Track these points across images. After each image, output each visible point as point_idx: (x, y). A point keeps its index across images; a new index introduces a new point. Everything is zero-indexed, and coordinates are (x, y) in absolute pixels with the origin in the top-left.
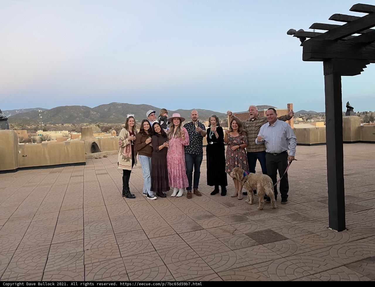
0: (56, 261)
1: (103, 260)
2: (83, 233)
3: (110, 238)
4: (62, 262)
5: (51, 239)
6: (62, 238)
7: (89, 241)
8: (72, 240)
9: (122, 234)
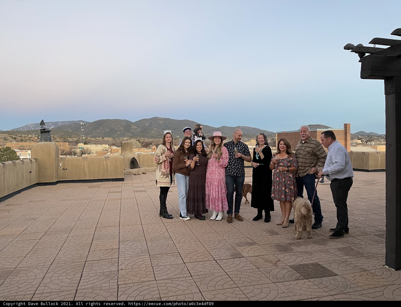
0: (90, 279)
1: (137, 281)
2: (118, 252)
3: (144, 259)
4: (96, 281)
5: (87, 256)
6: (98, 256)
7: (124, 261)
8: (107, 258)
9: (157, 256)
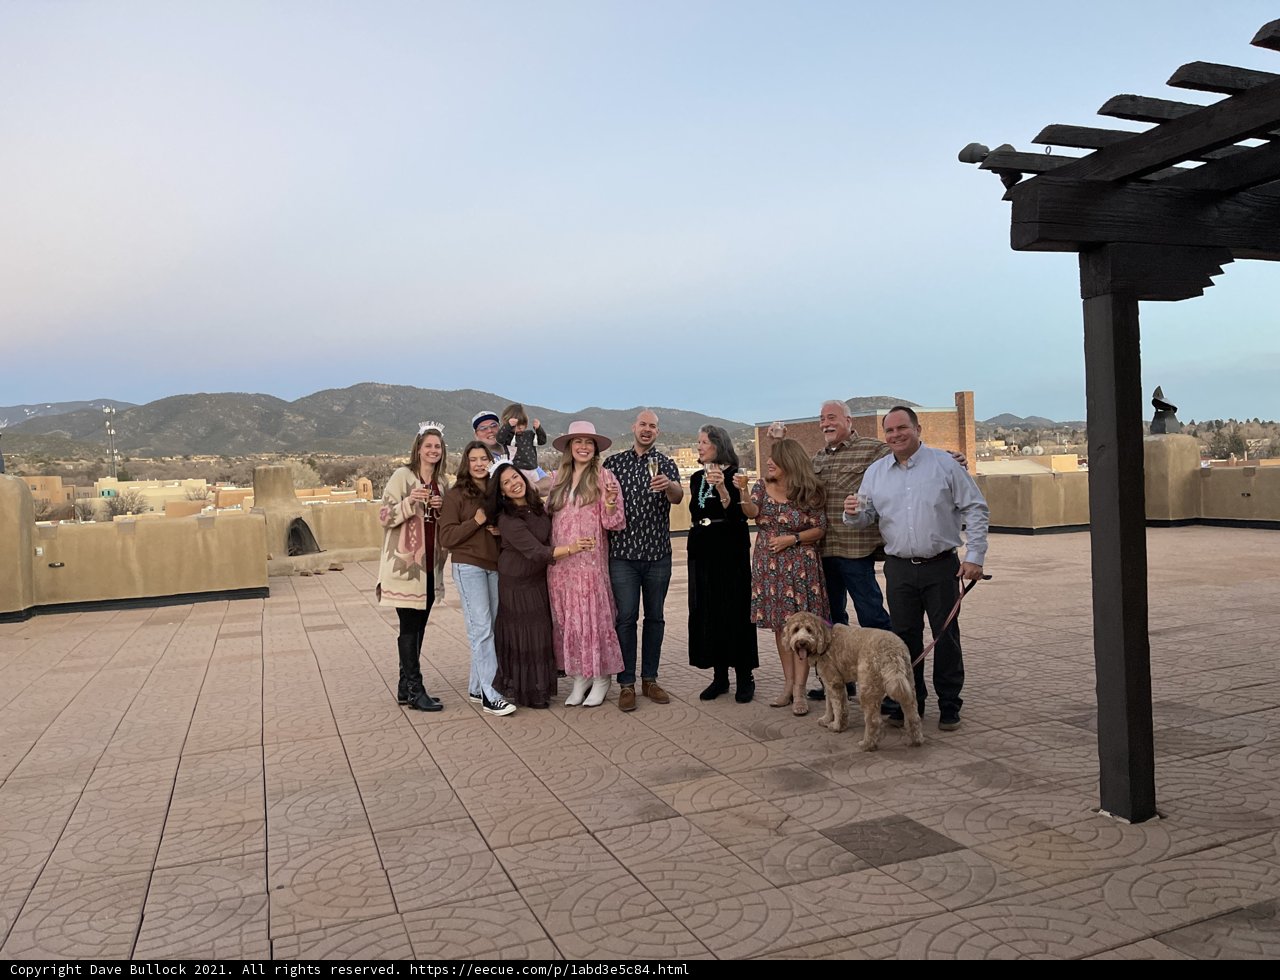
0: (172, 927)
1: (335, 921)
2: (262, 831)
3: (357, 847)
4: (193, 931)
5: (153, 852)
6: (192, 849)
7: (285, 858)
8: (225, 853)
9: (398, 833)
